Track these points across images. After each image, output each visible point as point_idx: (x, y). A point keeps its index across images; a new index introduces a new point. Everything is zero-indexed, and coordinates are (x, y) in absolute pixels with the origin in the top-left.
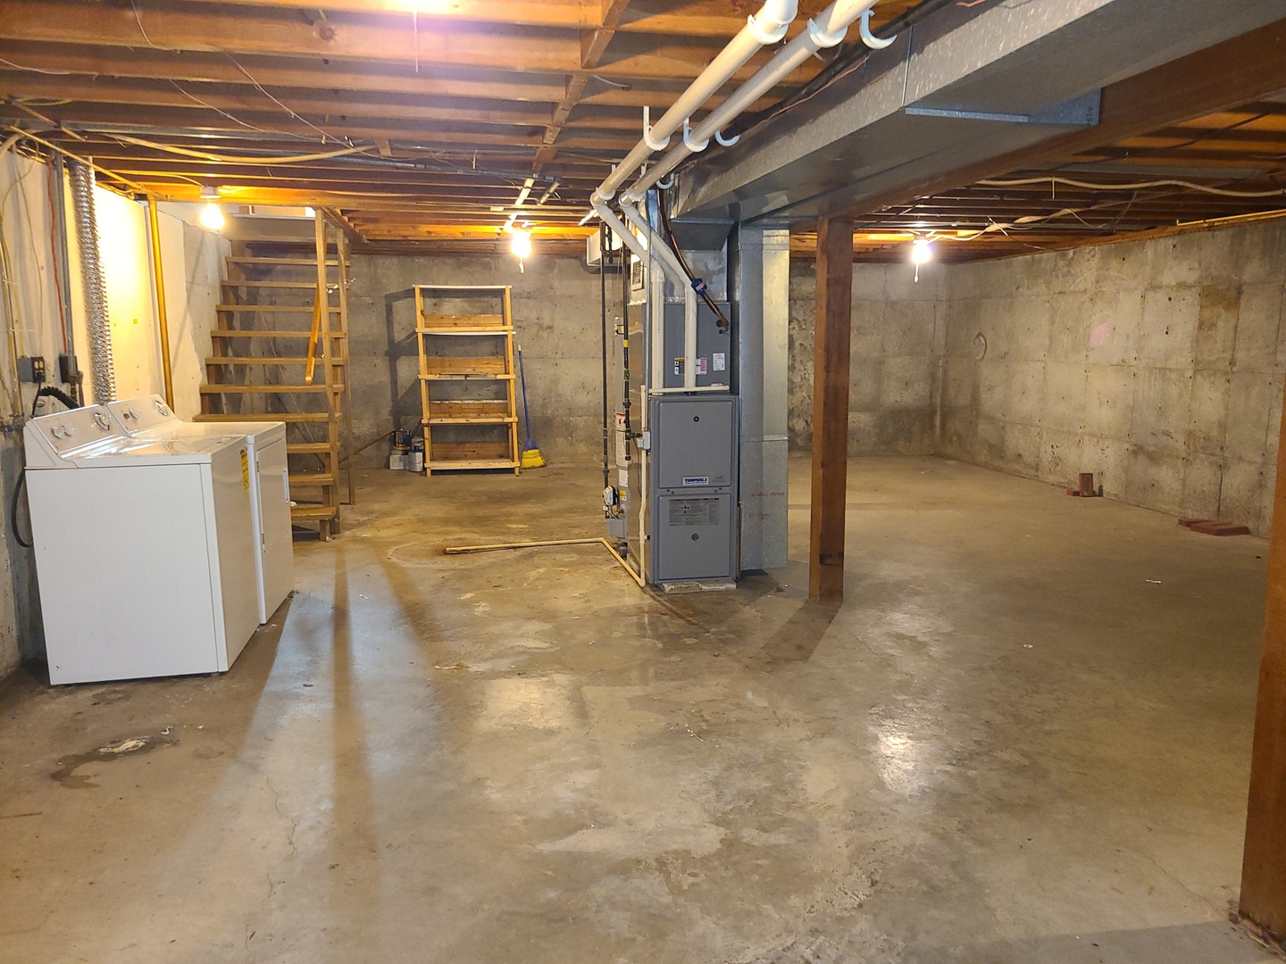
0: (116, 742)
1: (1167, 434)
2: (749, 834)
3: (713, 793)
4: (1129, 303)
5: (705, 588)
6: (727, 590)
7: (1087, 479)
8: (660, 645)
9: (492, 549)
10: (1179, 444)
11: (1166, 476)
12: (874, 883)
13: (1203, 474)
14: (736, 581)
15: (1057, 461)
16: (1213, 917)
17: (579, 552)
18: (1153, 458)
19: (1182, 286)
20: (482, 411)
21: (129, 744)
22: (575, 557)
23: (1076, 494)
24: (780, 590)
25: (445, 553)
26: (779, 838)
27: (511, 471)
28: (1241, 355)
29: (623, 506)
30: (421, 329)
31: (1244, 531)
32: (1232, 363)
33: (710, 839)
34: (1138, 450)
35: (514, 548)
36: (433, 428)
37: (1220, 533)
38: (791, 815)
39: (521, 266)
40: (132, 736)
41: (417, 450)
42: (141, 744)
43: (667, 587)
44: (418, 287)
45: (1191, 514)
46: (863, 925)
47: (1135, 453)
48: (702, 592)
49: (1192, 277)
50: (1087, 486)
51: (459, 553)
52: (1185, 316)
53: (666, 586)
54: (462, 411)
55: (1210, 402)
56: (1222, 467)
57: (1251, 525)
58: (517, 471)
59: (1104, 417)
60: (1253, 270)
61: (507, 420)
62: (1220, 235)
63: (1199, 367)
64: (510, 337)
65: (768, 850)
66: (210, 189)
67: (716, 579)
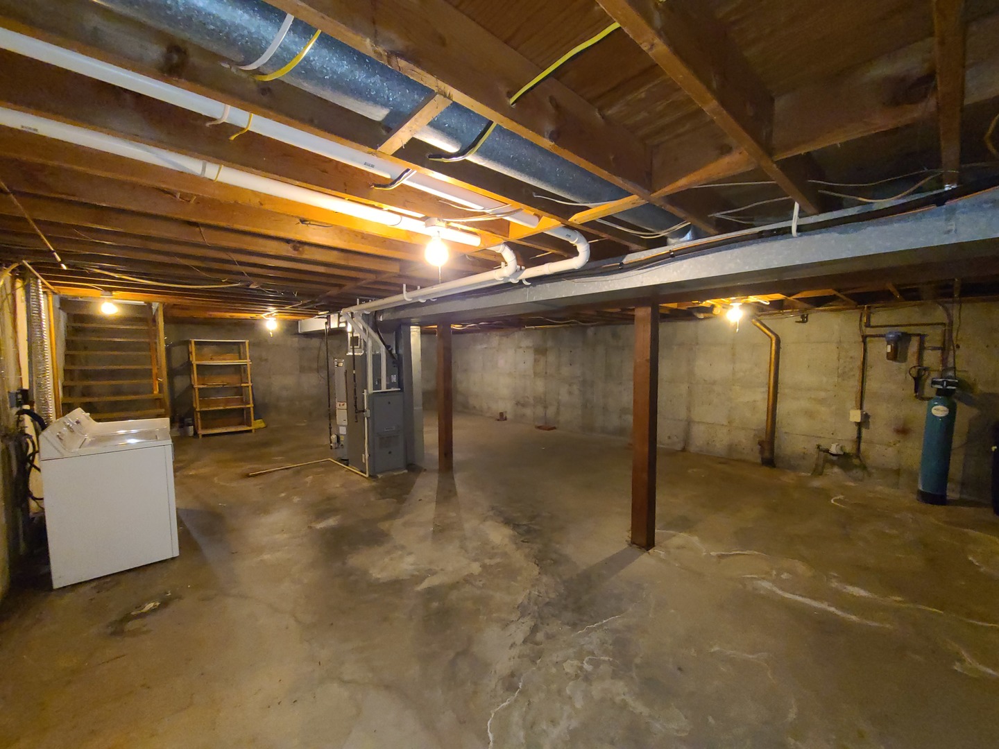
0: (139, 606)
1: (528, 398)
2: (487, 561)
3: (464, 551)
4: (511, 352)
5: (395, 474)
6: (404, 473)
7: (501, 414)
8: (395, 500)
9: (274, 471)
10: (531, 401)
11: (528, 412)
12: (538, 565)
13: (540, 411)
14: (407, 469)
15: (489, 408)
16: (625, 546)
17: (322, 466)
18: (524, 405)
19: (527, 347)
20: (228, 402)
21: (150, 606)
22: (322, 469)
23: (498, 420)
24: (425, 470)
25: (248, 476)
26: (498, 560)
27: (250, 431)
28: (548, 371)
29: (342, 443)
30: (195, 362)
31: (554, 428)
32: (546, 373)
33: (476, 568)
34: (518, 403)
35: (287, 469)
36: (202, 413)
37: (549, 429)
38: (495, 551)
39: (271, 334)
40: (149, 601)
41: (189, 425)
42: (158, 604)
43: (380, 476)
44: (193, 341)
45: (540, 424)
46: (545, 579)
47: (517, 404)
48: (394, 476)
49: (531, 345)
50: (502, 417)
51: (256, 475)
52: (530, 357)
53: (378, 475)
54: (216, 403)
55: (540, 386)
56: (546, 407)
57: (556, 426)
58: (253, 431)
59: (505, 392)
60: (550, 343)
61: (248, 406)
62: (539, 331)
63: (535, 374)
64: (248, 365)
65: (498, 565)
66: (108, 293)
67: (399, 469)
